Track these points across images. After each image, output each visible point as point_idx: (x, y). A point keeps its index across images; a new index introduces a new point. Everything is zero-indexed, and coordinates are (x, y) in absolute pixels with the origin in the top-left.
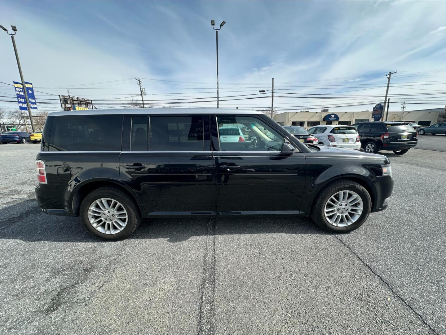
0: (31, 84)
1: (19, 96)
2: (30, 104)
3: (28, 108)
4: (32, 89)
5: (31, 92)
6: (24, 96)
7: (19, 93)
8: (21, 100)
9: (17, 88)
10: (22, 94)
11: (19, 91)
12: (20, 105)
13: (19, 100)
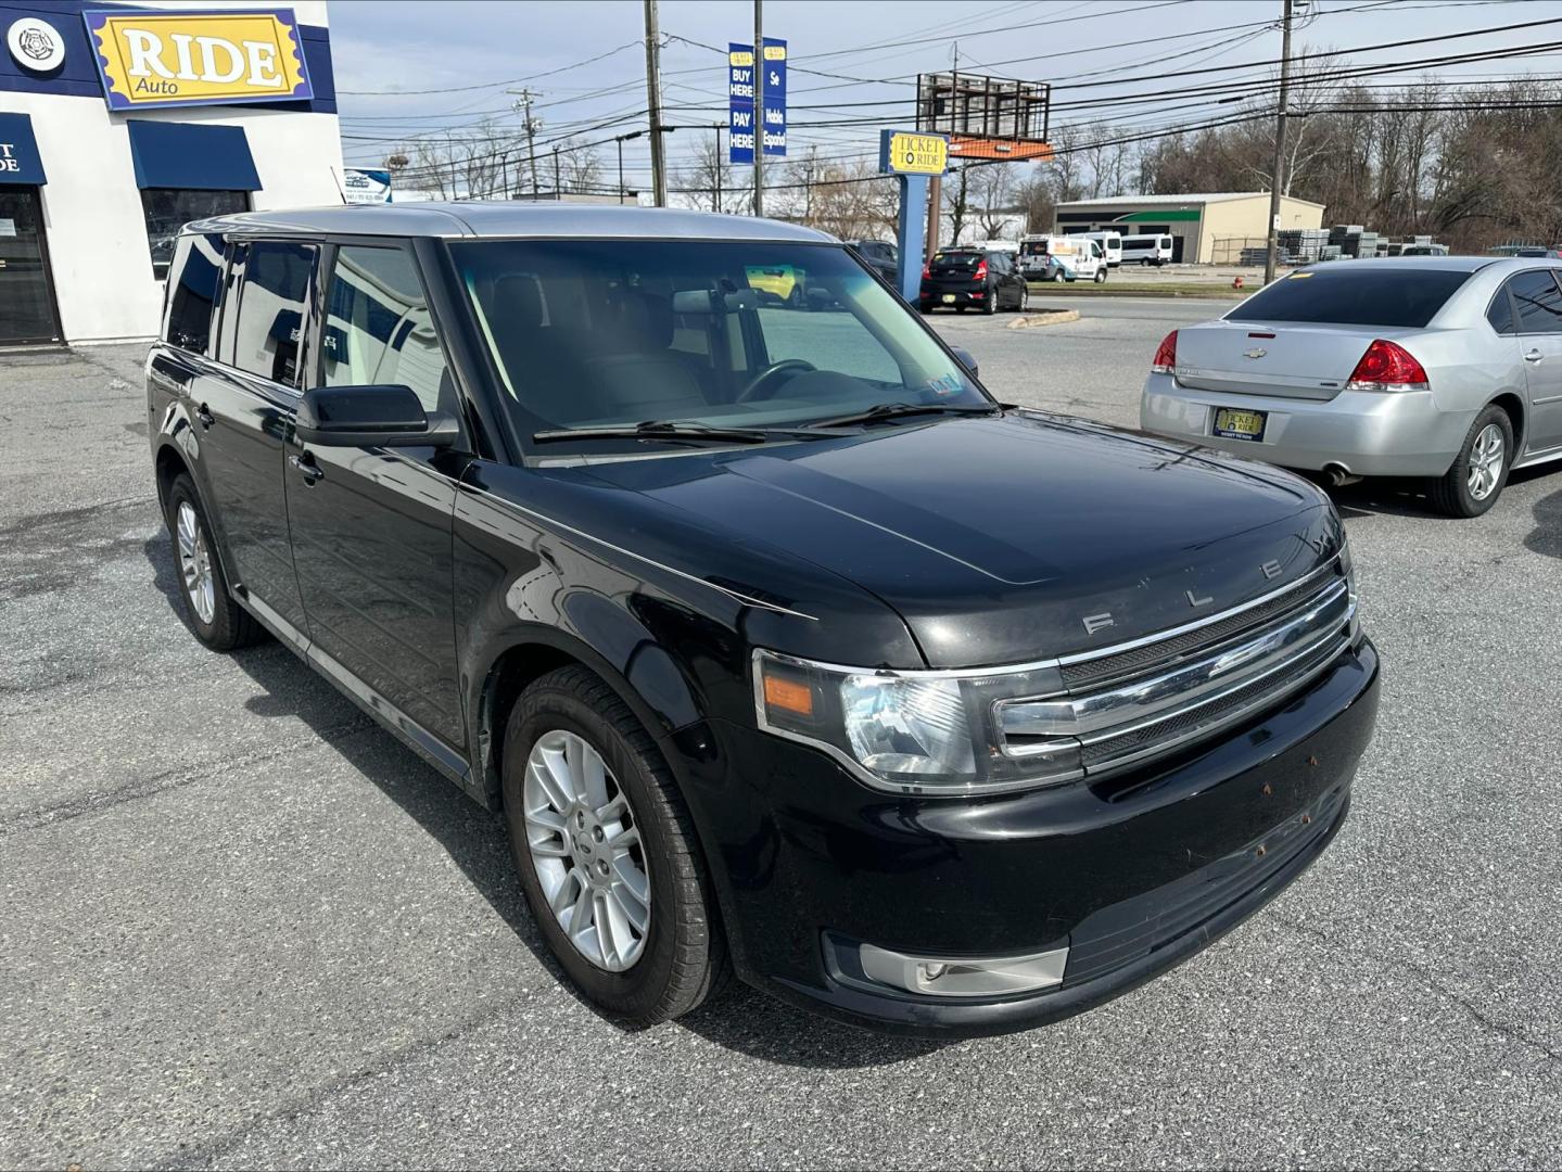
0: (783, 44)
1: (738, 104)
2: (766, 132)
3: (756, 153)
4: (780, 67)
5: (775, 81)
6: (751, 99)
7: (738, 90)
8: (742, 119)
9: (738, 68)
10: (747, 91)
11: (738, 82)
12: (733, 140)
13: (735, 121)
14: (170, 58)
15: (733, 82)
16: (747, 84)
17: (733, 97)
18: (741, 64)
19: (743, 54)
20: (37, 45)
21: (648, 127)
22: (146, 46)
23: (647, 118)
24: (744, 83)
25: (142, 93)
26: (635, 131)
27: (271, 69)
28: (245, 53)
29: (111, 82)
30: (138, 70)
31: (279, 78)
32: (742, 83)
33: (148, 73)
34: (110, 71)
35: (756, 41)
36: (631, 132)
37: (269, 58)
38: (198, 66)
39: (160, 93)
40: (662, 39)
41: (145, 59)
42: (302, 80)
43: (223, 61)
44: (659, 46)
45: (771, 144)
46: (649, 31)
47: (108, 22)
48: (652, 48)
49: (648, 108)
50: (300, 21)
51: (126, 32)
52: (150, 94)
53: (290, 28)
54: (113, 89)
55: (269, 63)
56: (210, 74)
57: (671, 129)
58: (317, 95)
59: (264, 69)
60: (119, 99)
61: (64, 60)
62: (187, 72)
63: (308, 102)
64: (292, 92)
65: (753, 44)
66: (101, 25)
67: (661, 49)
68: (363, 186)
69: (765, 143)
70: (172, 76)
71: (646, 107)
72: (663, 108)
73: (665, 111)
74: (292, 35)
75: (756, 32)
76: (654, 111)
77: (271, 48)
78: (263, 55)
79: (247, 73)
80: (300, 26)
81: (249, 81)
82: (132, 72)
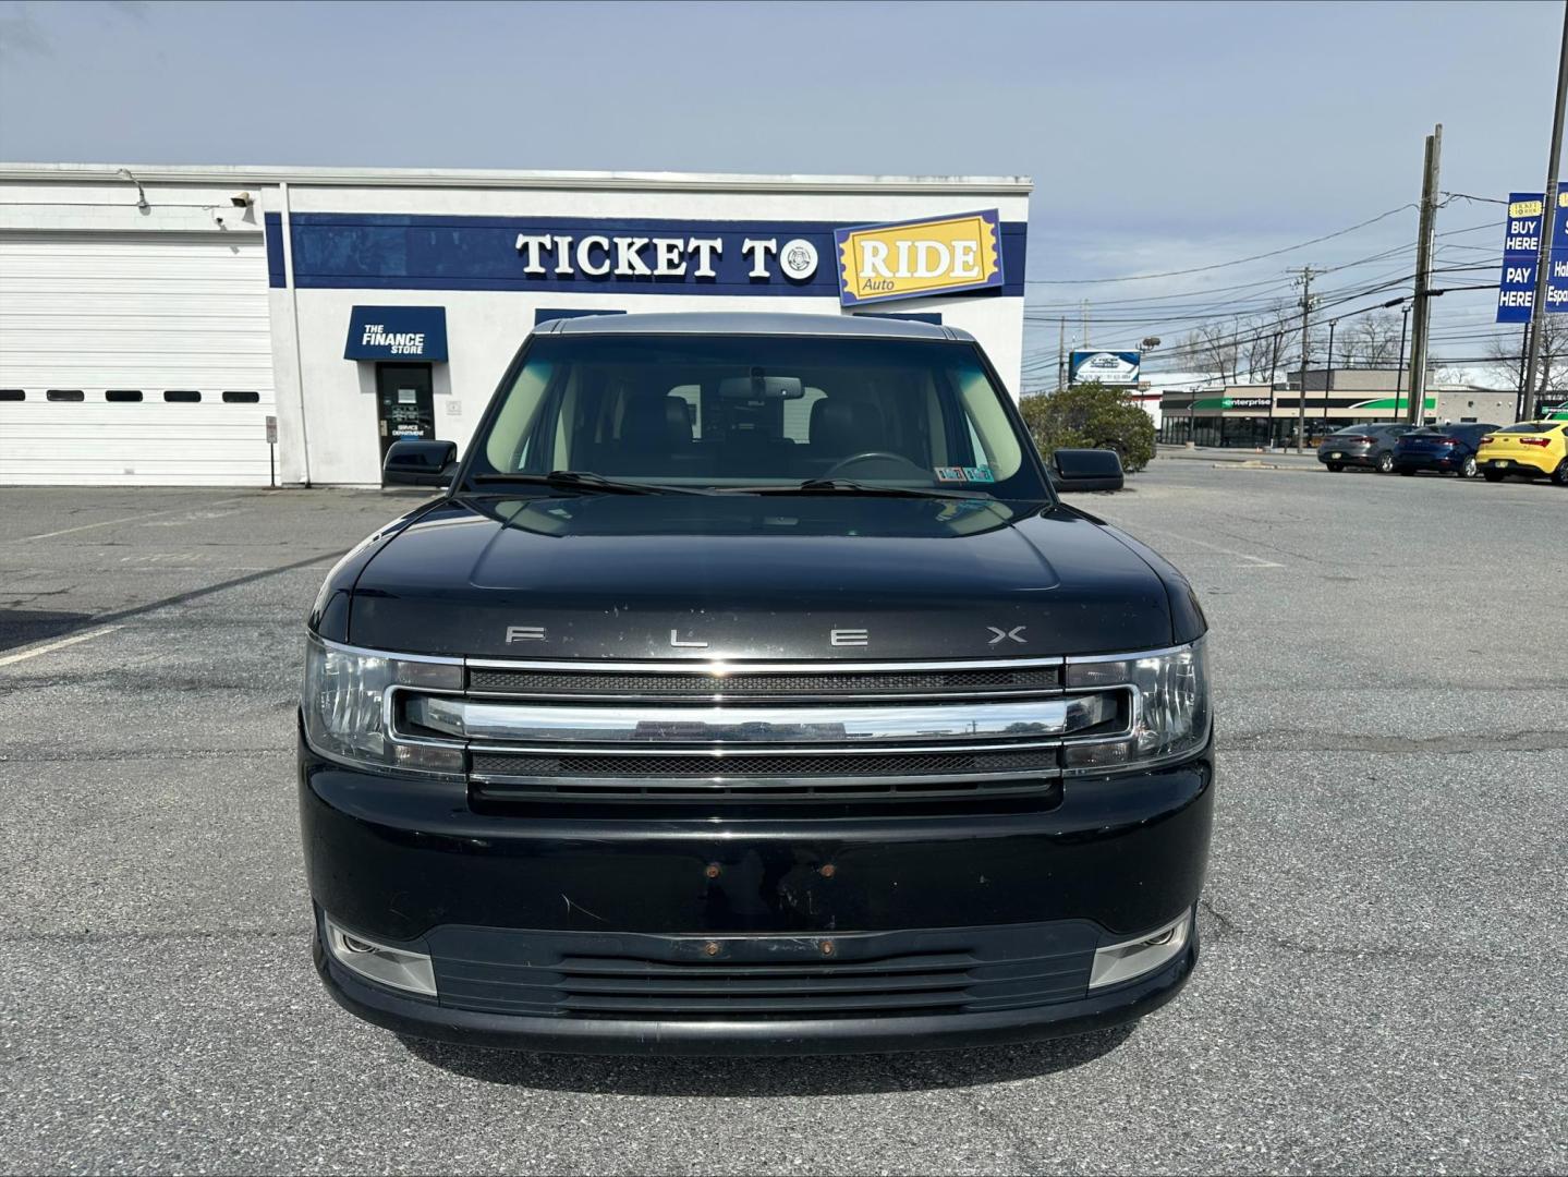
1: (1511, 260)
2: (1552, 288)
3: (1536, 311)
6: (1535, 252)
7: (1516, 244)
8: (1516, 275)
9: (1519, 220)
10: (1531, 244)
11: (1519, 235)
12: (1503, 299)
13: (1509, 277)
14: (891, 262)
15: (1510, 235)
16: (1530, 236)
17: (1509, 252)
18: (1525, 215)
19: (1528, 203)
20: (799, 259)
21: (1413, 293)
22: (875, 252)
23: (1413, 283)
24: (1528, 235)
25: (868, 290)
26: (1397, 297)
27: (971, 263)
28: (952, 250)
29: (845, 283)
30: (867, 273)
31: (976, 269)
32: (1523, 236)
33: (873, 275)
34: (846, 275)
35: (1549, 188)
36: (1391, 299)
37: (971, 254)
38: (913, 266)
39: (881, 290)
40: (1441, 199)
41: (873, 264)
42: (996, 270)
43: (933, 258)
44: (1437, 207)
45: (1558, 299)
46: (1427, 191)
47: (851, 238)
48: (1428, 210)
49: (1415, 273)
50: (1003, 218)
51: (863, 244)
52: (873, 291)
53: (993, 226)
54: (846, 290)
55: (970, 258)
56: (922, 272)
57: (1439, 293)
58: (1009, 281)
59: (966, 263)
60: (850, 296)
61: (816, 270)
62: (903, 272)
63: (1000, 287)
64: (986, 281)
65: (1544, 191)
66: (845, 239)
67: (1438, 209)
68: (1112, 367)
69: (1550, 299)
70: (891, 275)
71: (1414, 271)
72: (1434, 271)
73: (1434, 274)
74: (993, 232)
75: (1550, 177)
76: (1421, 276)
77: (974, 245)
78: (967, 251)
79: (951, 268)
80: (1002, 223)
81: (952, 275)
82: (862, 275)
